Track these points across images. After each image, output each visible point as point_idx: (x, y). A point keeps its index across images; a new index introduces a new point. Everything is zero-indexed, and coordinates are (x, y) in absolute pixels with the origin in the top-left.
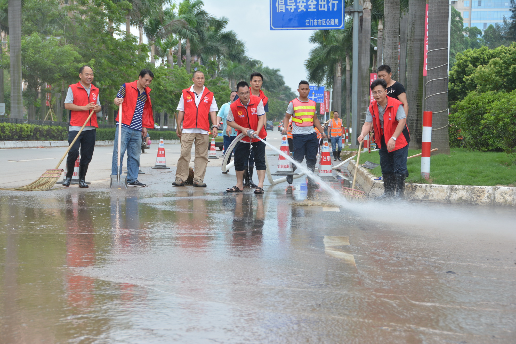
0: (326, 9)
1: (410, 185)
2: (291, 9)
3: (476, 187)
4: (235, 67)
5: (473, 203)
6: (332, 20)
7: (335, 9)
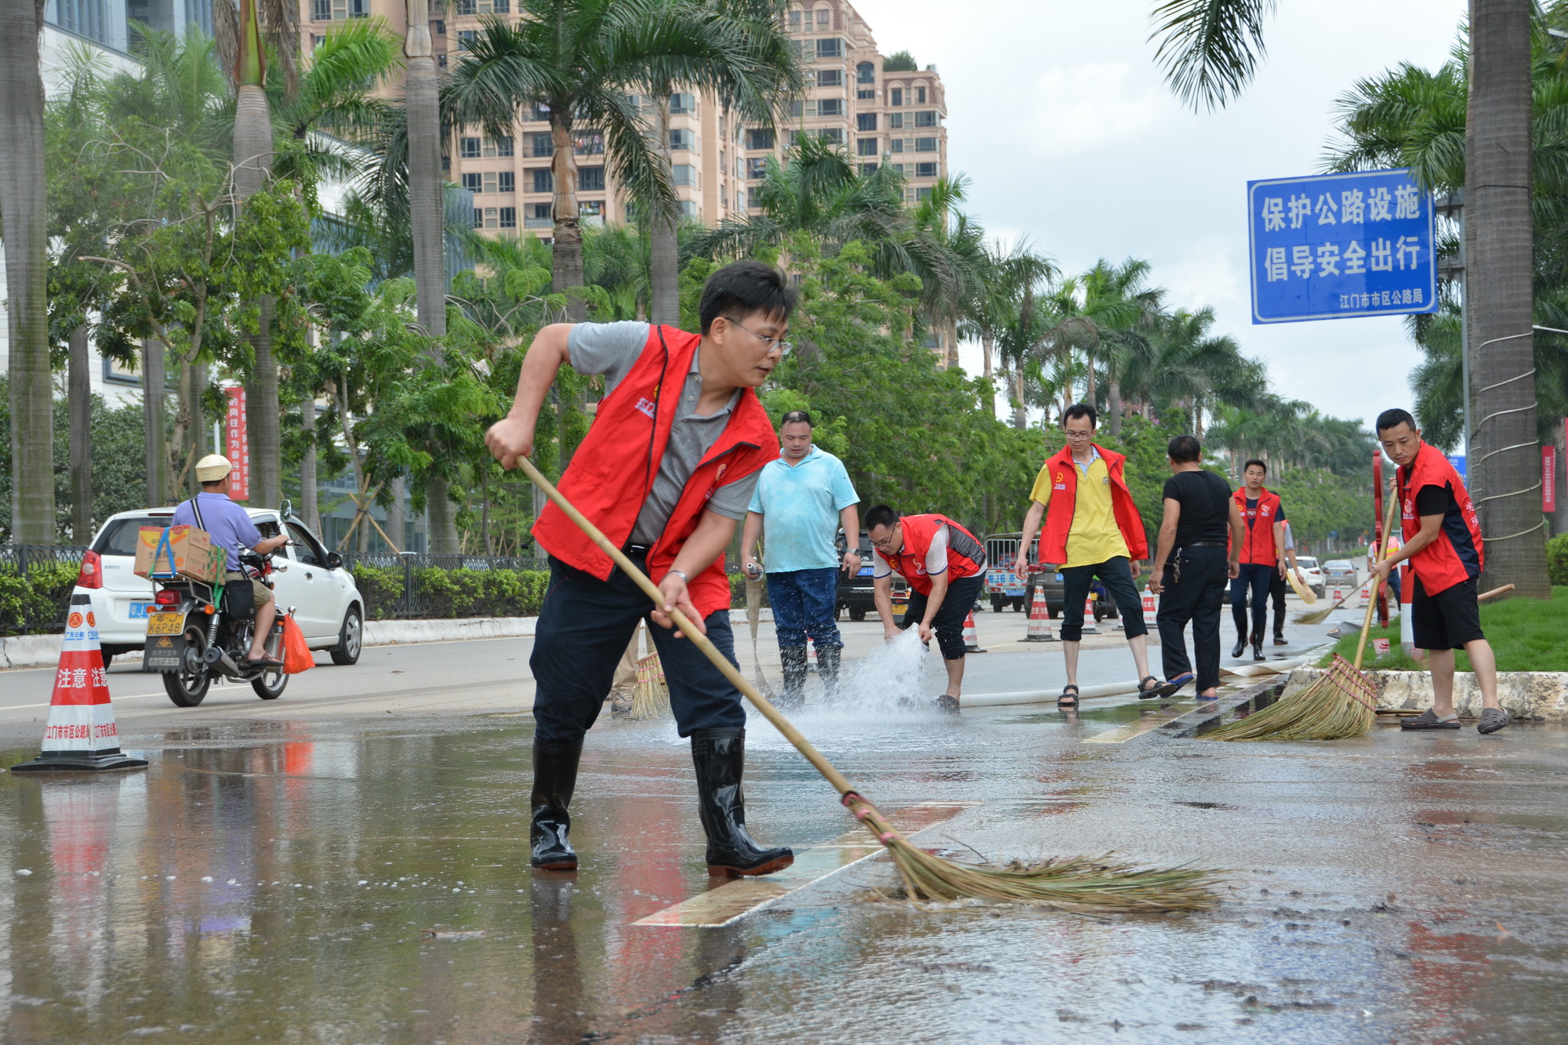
0: (1389, 268)
1: (1371, 674)
2: (1303, 271)
3: (1536, 674)
4: (1244, 420)
5: (1528, 715)
6: (1407, 293)
7: (1414, 266)
